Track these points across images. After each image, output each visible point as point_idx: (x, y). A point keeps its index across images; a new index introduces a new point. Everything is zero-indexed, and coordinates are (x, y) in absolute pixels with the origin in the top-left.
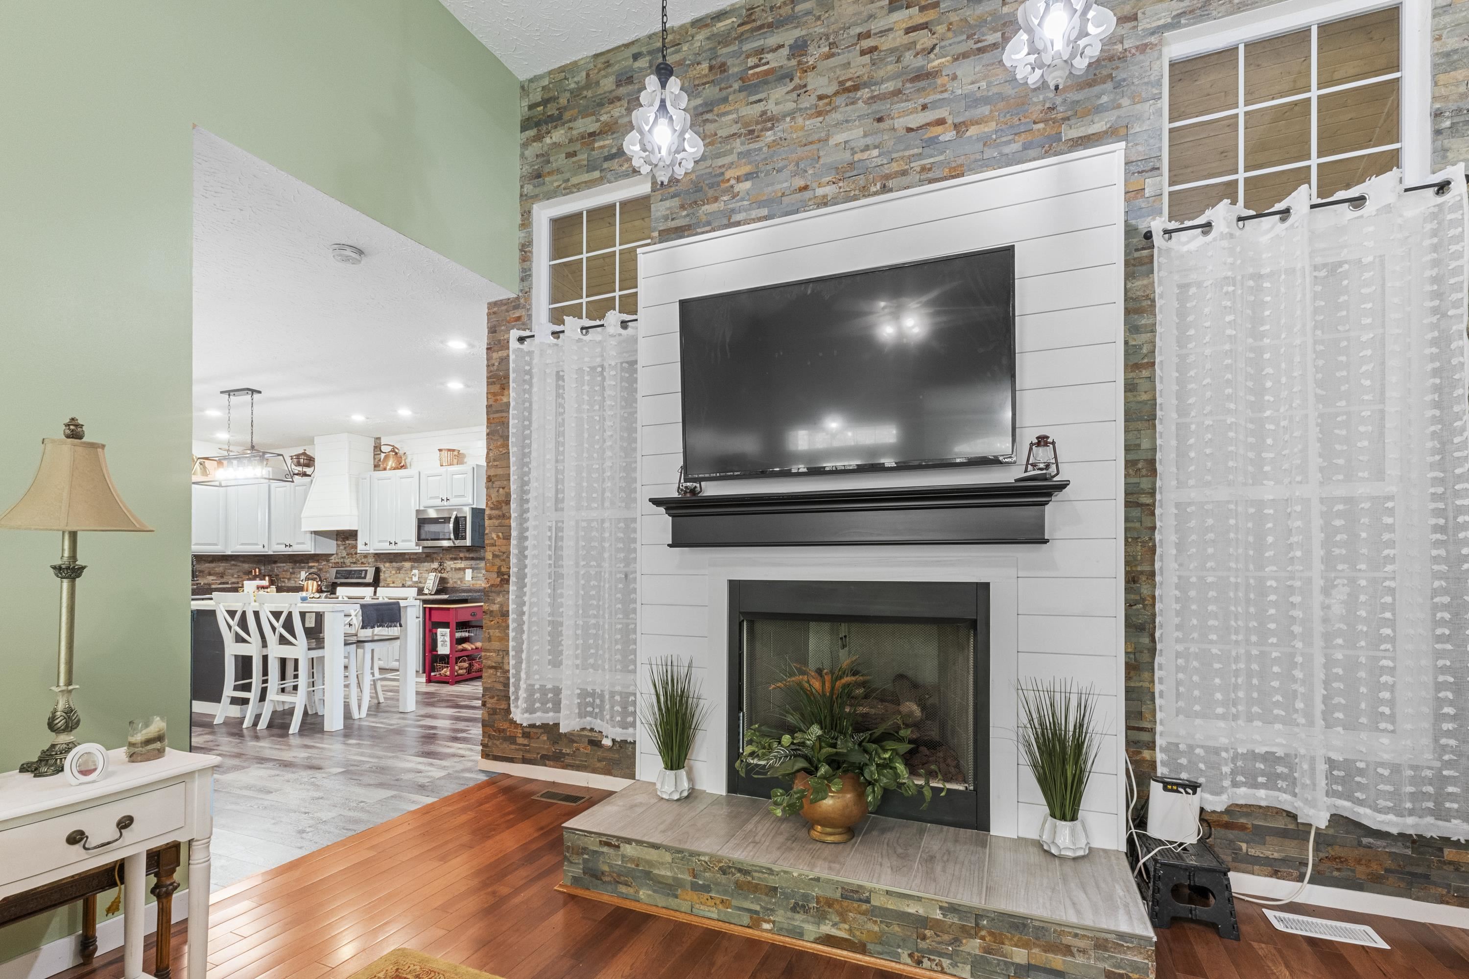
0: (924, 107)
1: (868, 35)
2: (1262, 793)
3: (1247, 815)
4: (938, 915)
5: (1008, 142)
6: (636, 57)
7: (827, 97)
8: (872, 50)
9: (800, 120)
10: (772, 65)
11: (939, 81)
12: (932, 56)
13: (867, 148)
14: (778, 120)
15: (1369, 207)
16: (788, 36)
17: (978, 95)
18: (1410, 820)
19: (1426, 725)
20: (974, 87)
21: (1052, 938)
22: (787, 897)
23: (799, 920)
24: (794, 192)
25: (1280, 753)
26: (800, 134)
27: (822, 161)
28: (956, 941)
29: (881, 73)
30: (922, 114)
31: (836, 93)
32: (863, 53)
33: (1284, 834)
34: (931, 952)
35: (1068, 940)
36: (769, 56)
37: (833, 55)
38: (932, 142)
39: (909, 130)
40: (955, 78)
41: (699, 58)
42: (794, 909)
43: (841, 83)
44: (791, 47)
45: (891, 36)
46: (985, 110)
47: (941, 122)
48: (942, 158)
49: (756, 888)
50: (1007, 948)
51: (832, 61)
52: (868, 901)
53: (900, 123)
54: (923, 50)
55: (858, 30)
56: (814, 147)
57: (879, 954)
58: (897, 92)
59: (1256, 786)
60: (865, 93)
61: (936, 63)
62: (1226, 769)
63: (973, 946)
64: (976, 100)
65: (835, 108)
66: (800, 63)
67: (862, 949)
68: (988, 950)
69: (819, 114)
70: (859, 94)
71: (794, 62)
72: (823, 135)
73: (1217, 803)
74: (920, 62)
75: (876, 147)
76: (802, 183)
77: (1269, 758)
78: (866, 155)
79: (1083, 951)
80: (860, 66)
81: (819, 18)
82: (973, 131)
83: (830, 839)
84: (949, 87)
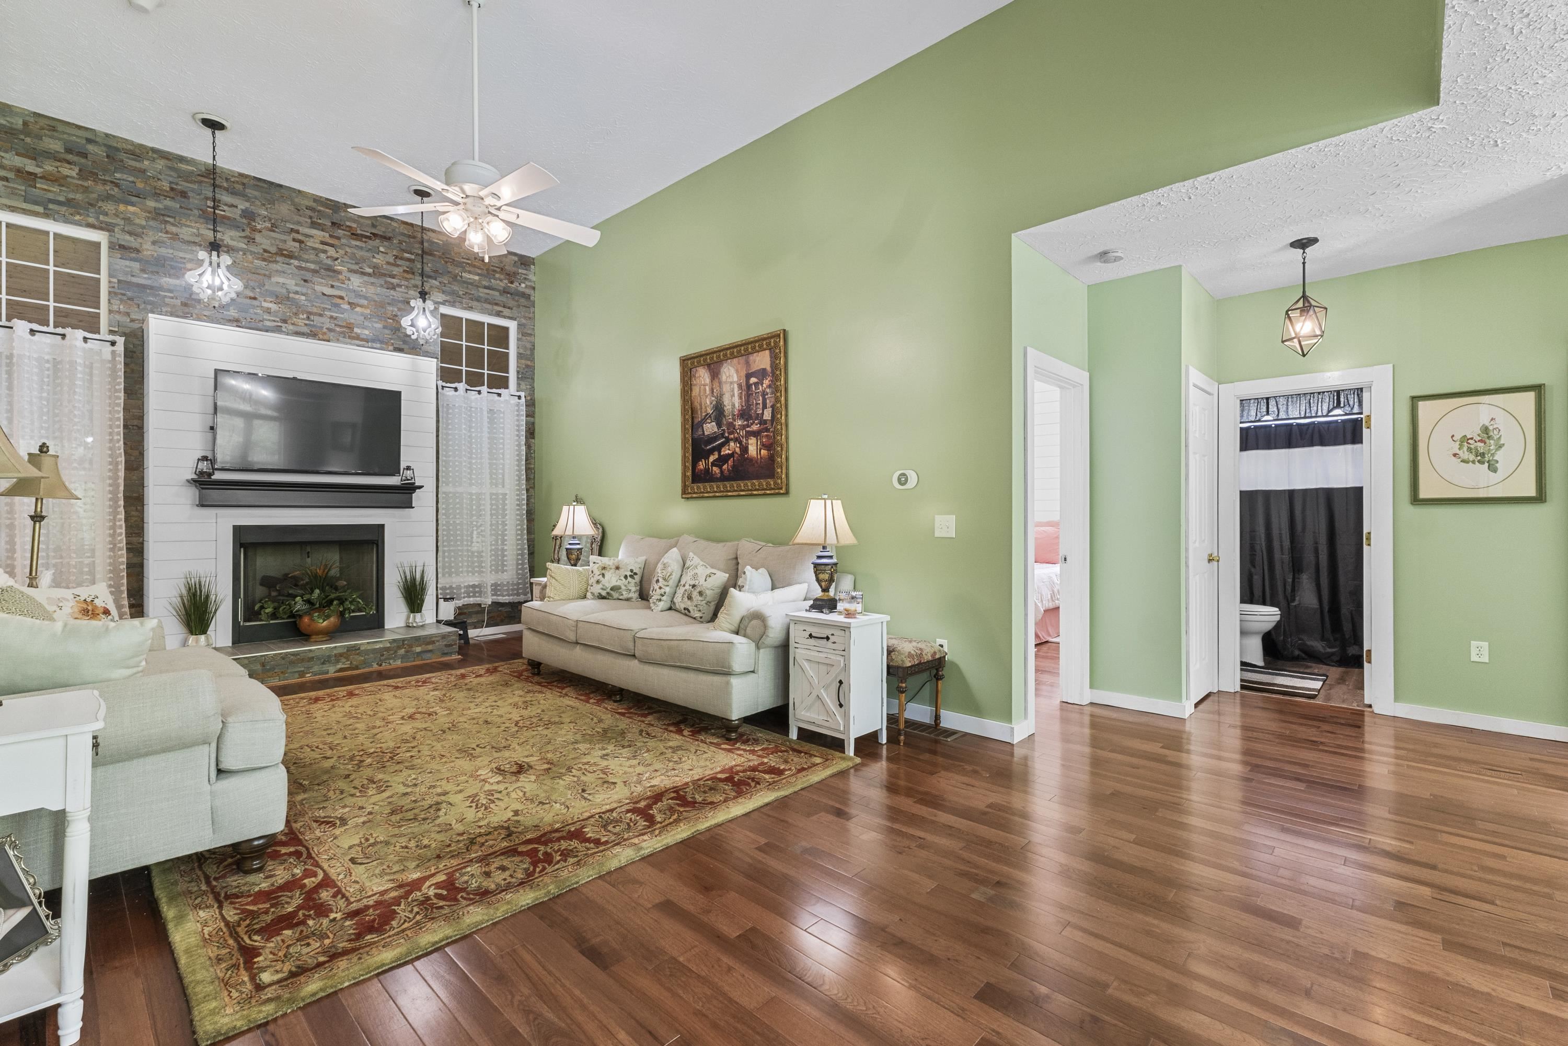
0: (332, 286)
1: (298, 232)
2: (471, 599)
3: (467, 608)
4: (388, 645)
5: (376, 322)
6: (89, 141)
7: (270, 253)
8: (301, 242)
9: (250, 257)
10: (228, 214)
11: (340, 277)
12: (336, 262)
13: (297, 293)
14: (233, 250)
15: (502, 399)
16: (242, 205)
17: (361, 293)
18: (511, 597)
19: (515, 567)
20: (360, 289)
21: (428, 640)
22: (318, 659)
23: (325, 667)
24: (246, 297)
25: (476, 583)
26: (250, 265)
27: (266, 287)
28: (396, 652)
29: (306, 257)
30: (331, 289)
31: (276, 254)
32: (294, 240)
33: (477, 613)
34: (385, 659)
35: (434, 639)
36: (225, 208)
37: (274, 231)
38: (337, 306)
39: (324, 294)
40: (349, 280)
41: (160, 177)
42: (323, 663)
43: (281, 250)
44: (243, 211)
45: (312, 240)
46: (365, 302)
47: (342, 298)
48: (342, 316)
49: (303, 660)
50: (414, 649)
51: (272, 234)
52: (359, 649)
53: (318, 288)
54: (331, 257)
55: (291, 227)
56: (261, 277)
57: (364, 668)
58: (315, 272)
59: (470, 597)
60: (296, 262)
61: (339, 268)
62: (463, 591)
63: (402, 652)
64: (360, 295)
65: (276, 262)
66: (249, 224)
67: (357, 668)
68: (407, 652)
69: (264, 260)
70: (292, 261)
71: (244, 221)
72: (267, 273)
73: (460, 603)
74: (329, 262)
75: (303, 295)
76: (252, 295)
77: (474, 586)
78: (297, 297)
79: (438, 641)
80: (293, 246)
81: (264, 205)
82: (358, 309)
83: (324, 639)
84: (346, 282)
